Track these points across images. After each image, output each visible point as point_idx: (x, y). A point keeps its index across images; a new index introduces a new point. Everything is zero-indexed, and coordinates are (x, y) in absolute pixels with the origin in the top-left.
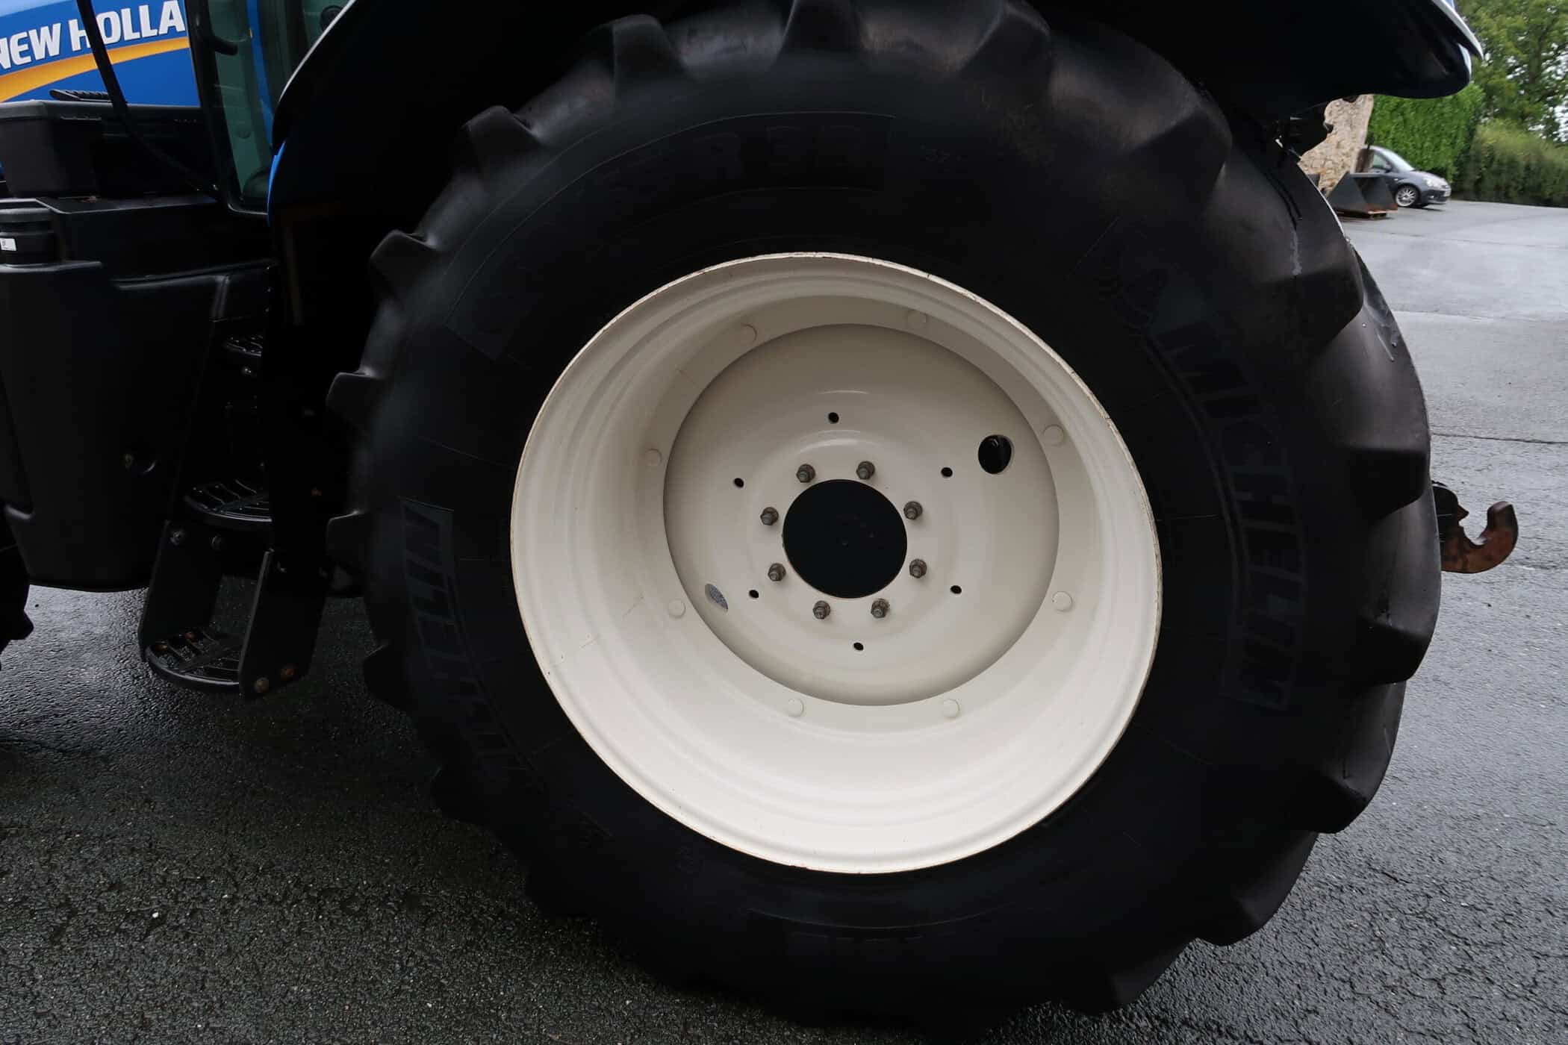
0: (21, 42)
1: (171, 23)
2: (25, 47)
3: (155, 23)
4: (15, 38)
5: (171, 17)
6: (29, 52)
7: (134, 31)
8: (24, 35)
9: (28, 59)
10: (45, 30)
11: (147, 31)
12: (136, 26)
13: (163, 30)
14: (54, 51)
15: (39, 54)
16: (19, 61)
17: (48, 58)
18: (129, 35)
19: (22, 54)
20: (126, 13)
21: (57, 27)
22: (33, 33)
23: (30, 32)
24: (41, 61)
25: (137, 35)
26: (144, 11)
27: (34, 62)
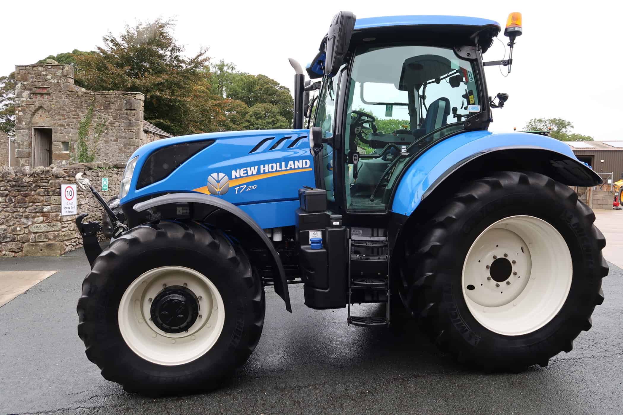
0: (244, 171)
1: (291, 167)
2: (246, 172)
3: (286, 166)
4: (242, 170)
5: (291, 165)
6: (247, 173)
7: (280, 168)
8: (246, 169)
9: (246, 175)
10: (252, 168)
11: (284, 168)
12: (281, 167)
13: (288, 168)
14: (255, 172)
15: (250, 173)
16: (242, 175)
17: (252, 175)
18: (278, 169)
19: (244, 174)
20: (278, 164)
21: (256, 167)
22: (248, 169)
23: (248, 168)
24: (250, 176)
25: (281, 169)
26: (283, 164)
27: (248, 176)
